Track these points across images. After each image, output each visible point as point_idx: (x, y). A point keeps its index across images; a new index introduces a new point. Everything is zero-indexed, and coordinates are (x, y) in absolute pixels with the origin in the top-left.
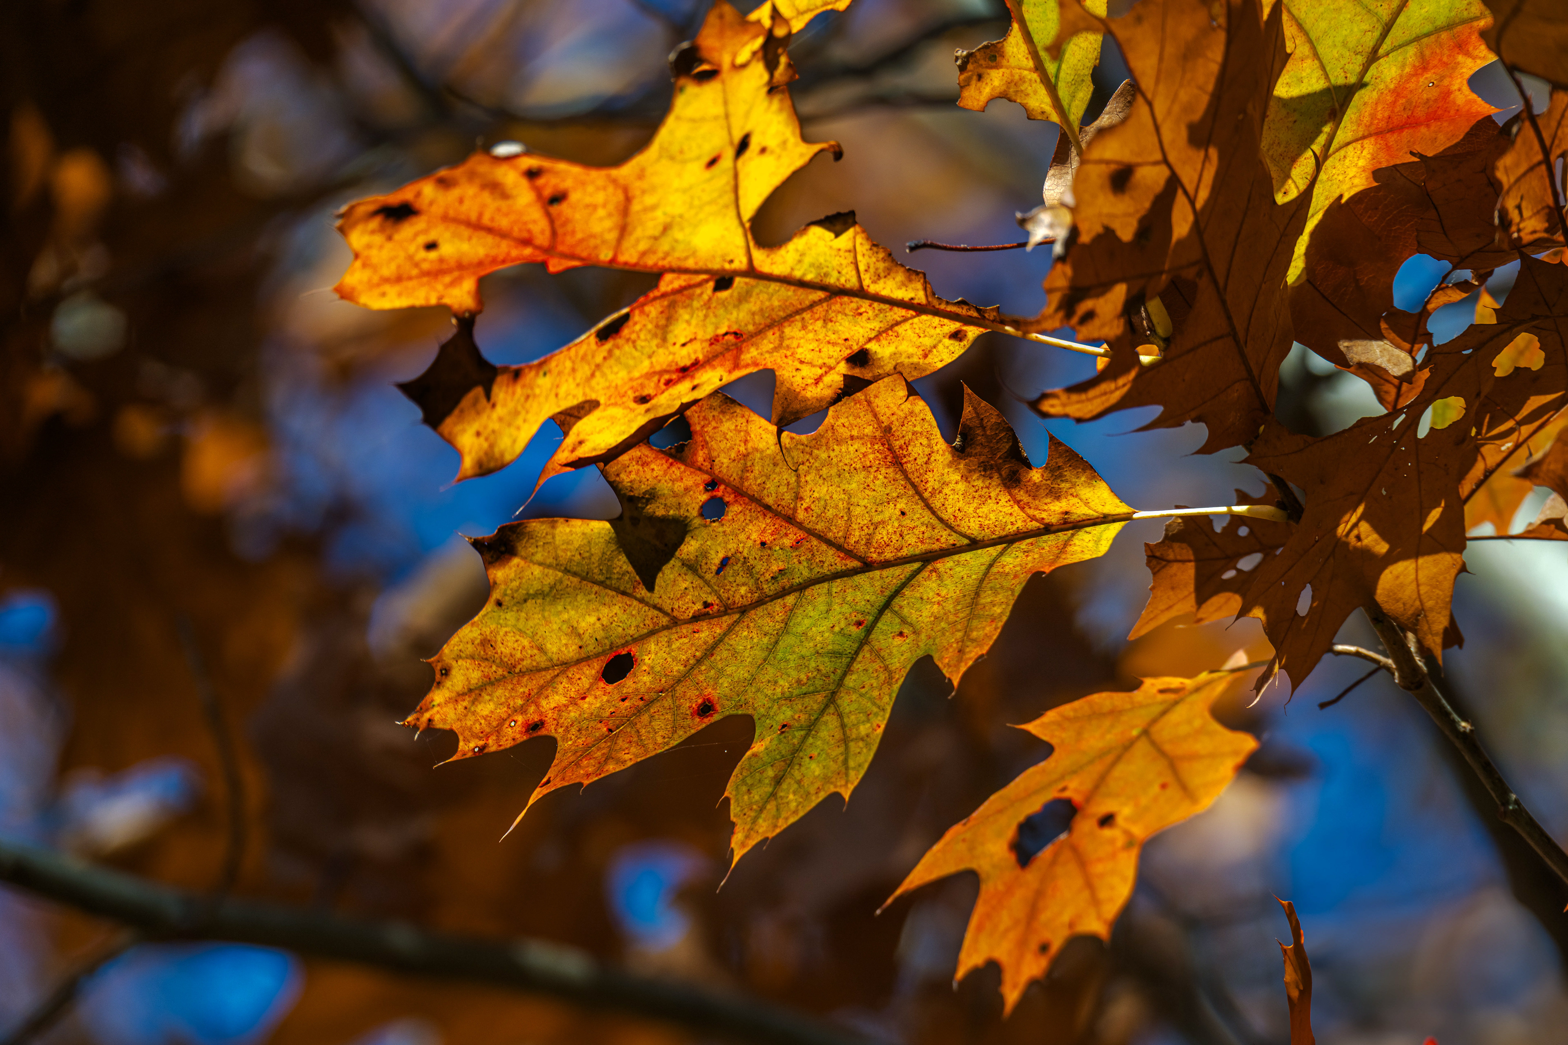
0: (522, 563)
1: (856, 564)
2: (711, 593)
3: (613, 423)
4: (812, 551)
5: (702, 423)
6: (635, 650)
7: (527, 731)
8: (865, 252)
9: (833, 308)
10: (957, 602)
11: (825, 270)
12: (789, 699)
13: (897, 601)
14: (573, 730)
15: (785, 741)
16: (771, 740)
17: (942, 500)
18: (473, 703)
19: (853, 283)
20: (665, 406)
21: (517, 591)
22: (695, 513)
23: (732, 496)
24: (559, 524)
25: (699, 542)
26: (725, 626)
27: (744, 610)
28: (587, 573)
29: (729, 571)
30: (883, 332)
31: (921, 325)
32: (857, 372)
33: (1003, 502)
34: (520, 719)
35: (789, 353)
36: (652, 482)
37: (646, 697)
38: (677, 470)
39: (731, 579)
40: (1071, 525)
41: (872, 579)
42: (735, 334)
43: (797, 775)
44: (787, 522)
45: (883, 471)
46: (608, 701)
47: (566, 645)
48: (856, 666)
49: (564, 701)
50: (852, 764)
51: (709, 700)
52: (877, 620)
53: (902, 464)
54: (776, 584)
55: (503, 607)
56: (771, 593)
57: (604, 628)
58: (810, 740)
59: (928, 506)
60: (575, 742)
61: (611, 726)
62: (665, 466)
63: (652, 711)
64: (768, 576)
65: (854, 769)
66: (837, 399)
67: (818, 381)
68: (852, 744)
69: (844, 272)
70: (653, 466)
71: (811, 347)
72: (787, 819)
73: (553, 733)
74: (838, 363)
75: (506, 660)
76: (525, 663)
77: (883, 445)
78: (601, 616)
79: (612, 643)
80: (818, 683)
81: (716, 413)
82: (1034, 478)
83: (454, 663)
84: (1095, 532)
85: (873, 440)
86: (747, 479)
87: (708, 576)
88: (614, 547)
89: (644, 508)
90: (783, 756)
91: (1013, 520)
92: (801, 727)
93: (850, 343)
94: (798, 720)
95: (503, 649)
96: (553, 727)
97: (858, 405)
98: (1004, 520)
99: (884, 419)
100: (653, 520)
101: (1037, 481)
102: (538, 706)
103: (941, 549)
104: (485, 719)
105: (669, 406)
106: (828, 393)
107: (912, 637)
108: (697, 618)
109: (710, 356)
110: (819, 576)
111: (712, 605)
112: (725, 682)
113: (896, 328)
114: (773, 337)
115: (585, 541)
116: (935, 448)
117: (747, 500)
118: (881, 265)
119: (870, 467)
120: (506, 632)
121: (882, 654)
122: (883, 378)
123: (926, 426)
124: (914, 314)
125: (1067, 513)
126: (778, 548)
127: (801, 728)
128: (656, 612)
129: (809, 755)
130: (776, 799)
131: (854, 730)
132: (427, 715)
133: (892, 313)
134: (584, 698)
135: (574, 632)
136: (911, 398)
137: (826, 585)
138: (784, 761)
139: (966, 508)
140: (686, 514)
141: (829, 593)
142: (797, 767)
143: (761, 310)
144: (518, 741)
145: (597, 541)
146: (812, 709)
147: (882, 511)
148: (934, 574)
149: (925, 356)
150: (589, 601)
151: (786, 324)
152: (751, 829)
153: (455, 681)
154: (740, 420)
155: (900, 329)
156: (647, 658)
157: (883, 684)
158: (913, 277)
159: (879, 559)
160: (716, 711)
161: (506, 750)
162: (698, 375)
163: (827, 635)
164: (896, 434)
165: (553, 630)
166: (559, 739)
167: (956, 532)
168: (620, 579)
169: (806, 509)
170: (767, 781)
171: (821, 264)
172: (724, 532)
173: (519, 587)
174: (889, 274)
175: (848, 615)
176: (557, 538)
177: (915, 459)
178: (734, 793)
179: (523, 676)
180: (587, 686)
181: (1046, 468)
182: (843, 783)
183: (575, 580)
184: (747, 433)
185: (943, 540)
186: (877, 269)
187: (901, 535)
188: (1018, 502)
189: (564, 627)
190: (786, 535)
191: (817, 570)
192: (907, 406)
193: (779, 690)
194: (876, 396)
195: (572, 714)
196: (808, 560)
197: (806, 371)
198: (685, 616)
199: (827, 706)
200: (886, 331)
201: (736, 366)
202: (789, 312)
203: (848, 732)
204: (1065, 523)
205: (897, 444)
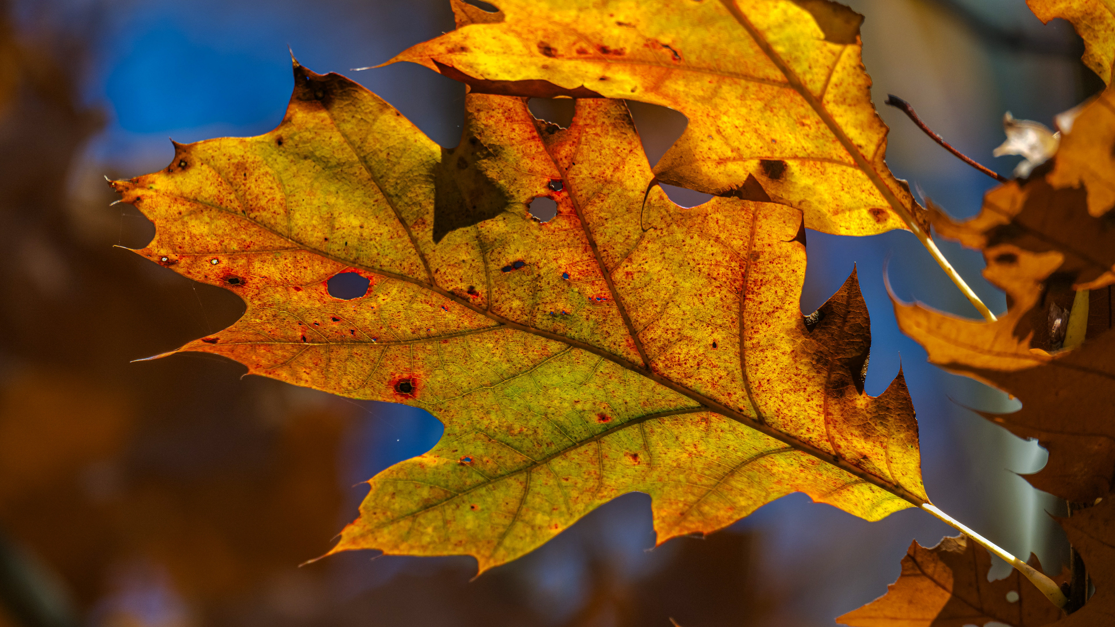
0: (328, 121)
1: (638, 359)
2: (483, 283)
3: (505, 53)
4: (606, 316)
5: (588, 121)
6: (376, 280)
7: (224, 279)
8: (847, 66)
9: (782, 98)
10: (709, 466)
11: (798, 54)
12: (490, 438)
13: (653, 423)
14: (269, 312)
15: (459, 474)
16: (447, 463)
17: (759, 360)
18: (190, 214)
19: (815, 87)
20: (564, 75)
21: (305, 143)
22: (523, 199)
23: (569, 209)
24: (388, 112)
25: (507, 228)
26: (476, 323)
27: (503, 323)
28: (382, 177)
29: (516, 276)
30: (813, 159)
31: (851, 179)
32: (763, 180)
33: (814, 403)
34: (225, 262)
35: (712, 113)
36: (505, 141)
37: (357, 333)
38: (535, 147)
39: (513, 286)
40: (861, 471)
41: (644, 385)
42: (675, 53)
43: (449, 513)
44: (602, 272)
45: (724, 292)
46: (319, 309)
47: (315, 227)
48: (573, 454)
49: (277, 277)
50: (507, 542)
51: (414, 380)
52: (622, 426)
53: (745, 298)
54: (550, 322)
55: (281, 148)
56: (540, 327)
57: (361, 238)
58: (483, 491)
59: (742, 356)
60: (263, 323)
61: (307, 335)
62: (527, 135)
63: (355, 350)
64: (548, 309)
65: (506, 549)
66: (727, 193)
67: (722, 161)
68: (519, 525)
69: (815, 70)
70: (515, 126)
71: (737, 123)
72: (412, 547)
73: (247, 300)
74: (751, 158)
75: (249, 197)
76: (264, 214)
77: (741, 267)
78: (366, 225)
79: (358, 258)
80: (527, 443)
81: (607, 122)
82: (858, 402)
83: (198, 164)
84: (878, 494)
85: (735, 256)
86: (593, 204)
87: (492, 266)
88: (424, 172)
89: (480, 159)
90: (447, 486)
91: (812, 427)
92: (483, 472)
93: (775, 147)
94: (484, 464)
95: (253, 186)
96: (251, 294)
97: (743, 213)
98: (803, 422)
99: (759, 243)
100: (480, 174)
101: (859, 407)
102: (250, 263)
103: (726, 406)
104: (191, 238)
105: (568, 79)
106: (723, 181)
107: (643, 467)
108: (454, 295)
109: (638, 57)
110: (596, 344)
111: (477, 295)
112: (440, 376)
113: (827, 164)
114: (708, 85)
115: (402, 146)
116: (786, 306)
117: (579, 224)
118: (854, 91)
119: (715, 279)
120: (267, 173)
121: (605, 461)
122: (783, 204)
123: (792, 279)
124: (852, 162)
125: (865, 457)
126: (576, 290)
127: (482, 474)
128: (419, 261)
129: (472, 504)
130: (414, 521)
131: (531, 513)
132: (139, 192)
133: (832, 146)
134: (298, 289)
135: (330, 221)
136: (796, 242)
137: (597, 358)
138: (446, 492)
139: (775, 384)
140: (514, 193)
141: (595, 368)
142: (453, 506)
143: (714, 48)
144: (209, 282)
145: (413, 154)
146: (504, 463)
147: (696, 329)
148: (704, 423)
149: (836, 213)
150: (365, 203)
151: (728, 81)
152: (371, 532)
153: (187, 180)
154: (625, 145)
155: (831, 169)
156: (382, 297)
157: (587, 491)
158: (876, 125)
159: (663, 371)
160: (414, 396)
161: (192, 280)
162: (615, 68)
163: (566, 405)
164: (760, 266)
165: (311, 204)
166: (249, 309)
167: (751, 399)
168: (409, 206)
169: (627, 273)
170: (416, 498)
171: (799, 45)
172: (537, 237)
173: (309, 141)
174: (855, 105)
175: (598, 401)
176: (377, 124)
177: (761, 303)
178: (378, 486)
179: (253, 225)
180: (308, 280)
181: (876, 401)
182: (487, 554)
183: (366, 174)
184: (623, 161)
185: (734, 398)
186: (847, 92)
187: (698, 365)
188: (827, 414)
189: (325, 209)
190: (593, 284)
191: (598, 337)
192: (788, 247)
193: (486, 422)
194: (765, 217)
195: (278, 296)
196: (596, 322)
197: (717, 144)
198: (445, 286)
199: (520, 471)
200: (815, 159)
201: (655, 88)
202: (738, 71)
203: (523, 511)
204: (858, 464)
205: (754, 276)
